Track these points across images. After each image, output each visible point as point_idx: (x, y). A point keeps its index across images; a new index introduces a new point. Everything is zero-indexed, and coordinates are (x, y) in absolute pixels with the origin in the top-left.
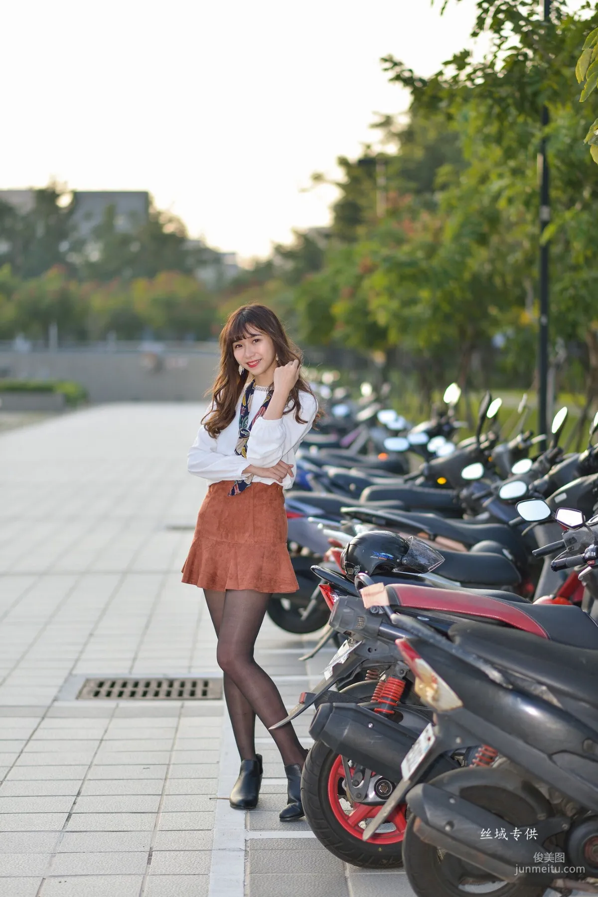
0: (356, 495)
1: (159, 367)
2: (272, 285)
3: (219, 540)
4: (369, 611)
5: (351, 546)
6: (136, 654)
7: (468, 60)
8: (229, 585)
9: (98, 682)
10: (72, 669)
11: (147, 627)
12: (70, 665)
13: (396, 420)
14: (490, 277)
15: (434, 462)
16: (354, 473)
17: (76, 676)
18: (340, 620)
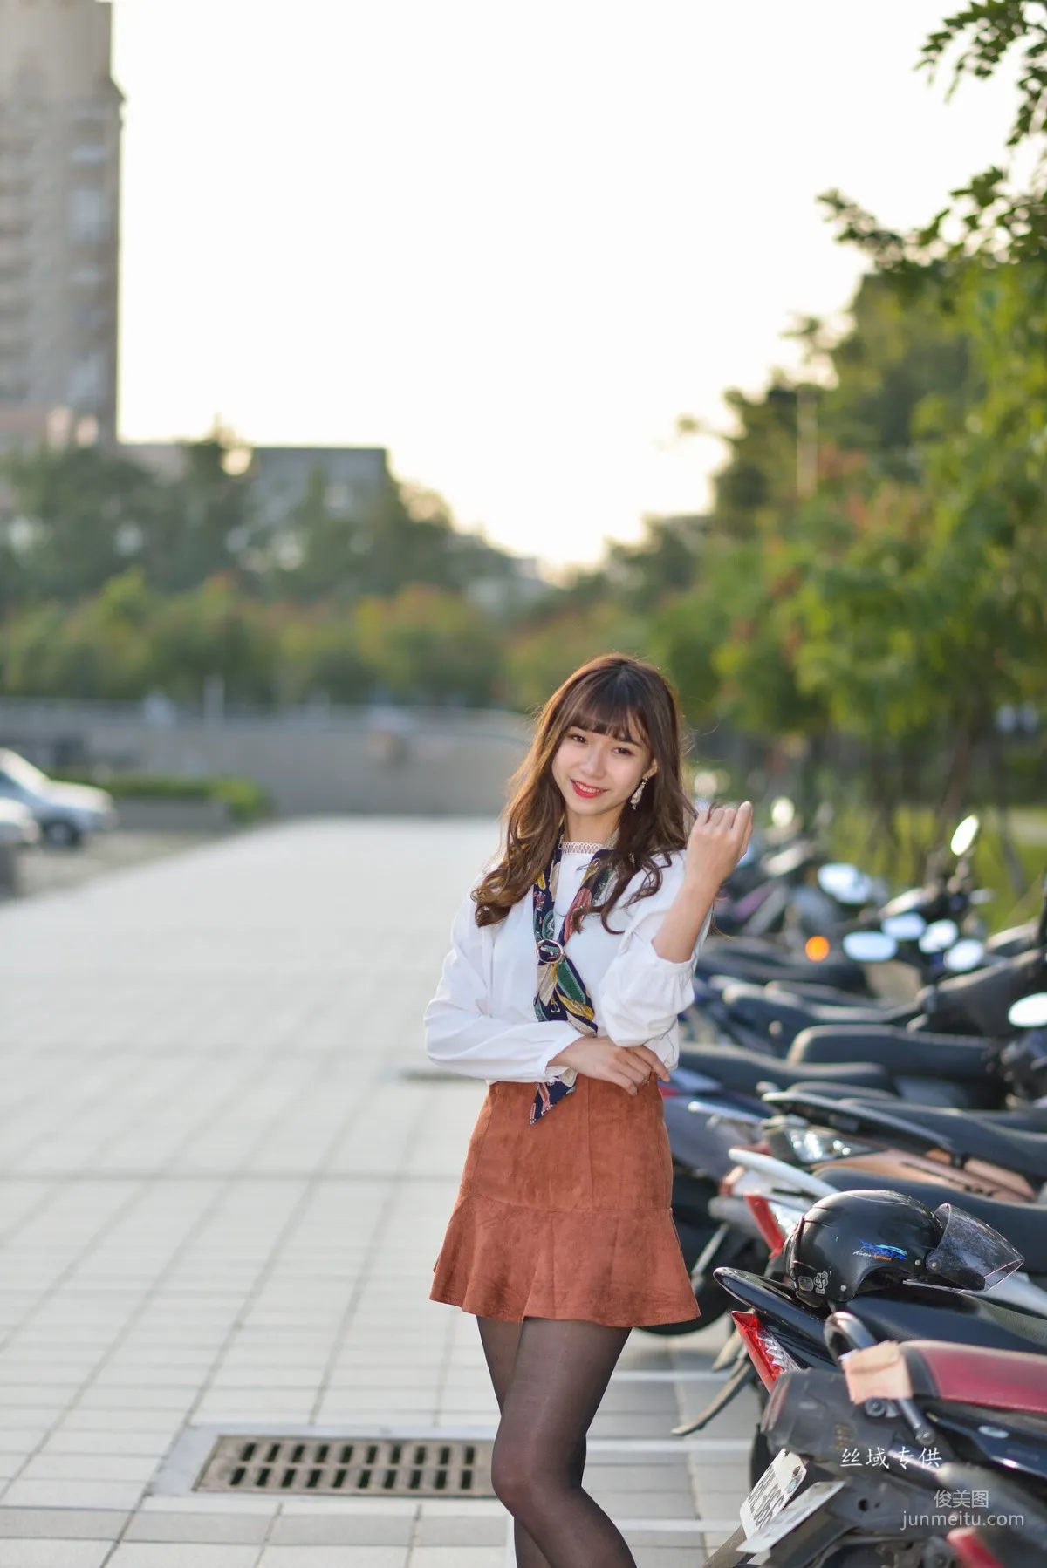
0: (781, 1047)
1: (400, 756)
2: (606, 614)
3: (514, 1203)
4: (861, 1409)
5: (807, 1225)
6: (327, 1377)
7: (998, 187)
8: (533, 1306)
9: (242, 1444)
10: (191, 1412)
11: (352, 1309)
12: (187, 1400)
13: (856, 884)
14: (1013, 606)
15: (948, 986)
16: (774, 993)
17: (195, 1428)
18: (791, 1429)
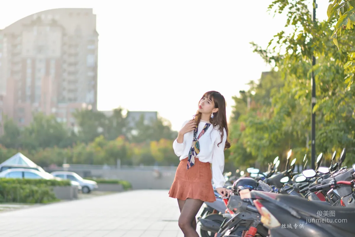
1: (160, 176)
5: (236, 183)
7: (283, 35)
8: (189, 196)
14: (292, 133)
18: (231, 204)
